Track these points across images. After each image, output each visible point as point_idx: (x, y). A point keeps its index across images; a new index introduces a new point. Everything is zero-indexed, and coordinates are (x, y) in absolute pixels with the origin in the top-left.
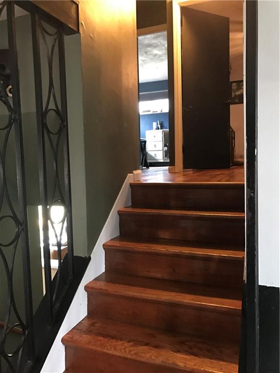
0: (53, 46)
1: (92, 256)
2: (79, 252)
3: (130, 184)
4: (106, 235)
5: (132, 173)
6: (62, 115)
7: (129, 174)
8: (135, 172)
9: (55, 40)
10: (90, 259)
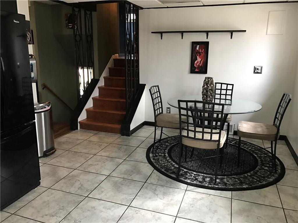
0: (89, 17)
1: (100, 79)
2: (96, 78)
3: (114, 59)
4: (105, 74)
5: (114, 55)
6: (91, 36)
7: (113, 55)
8: (115, 55)
9: (90, 16)
10: (99, 80)
